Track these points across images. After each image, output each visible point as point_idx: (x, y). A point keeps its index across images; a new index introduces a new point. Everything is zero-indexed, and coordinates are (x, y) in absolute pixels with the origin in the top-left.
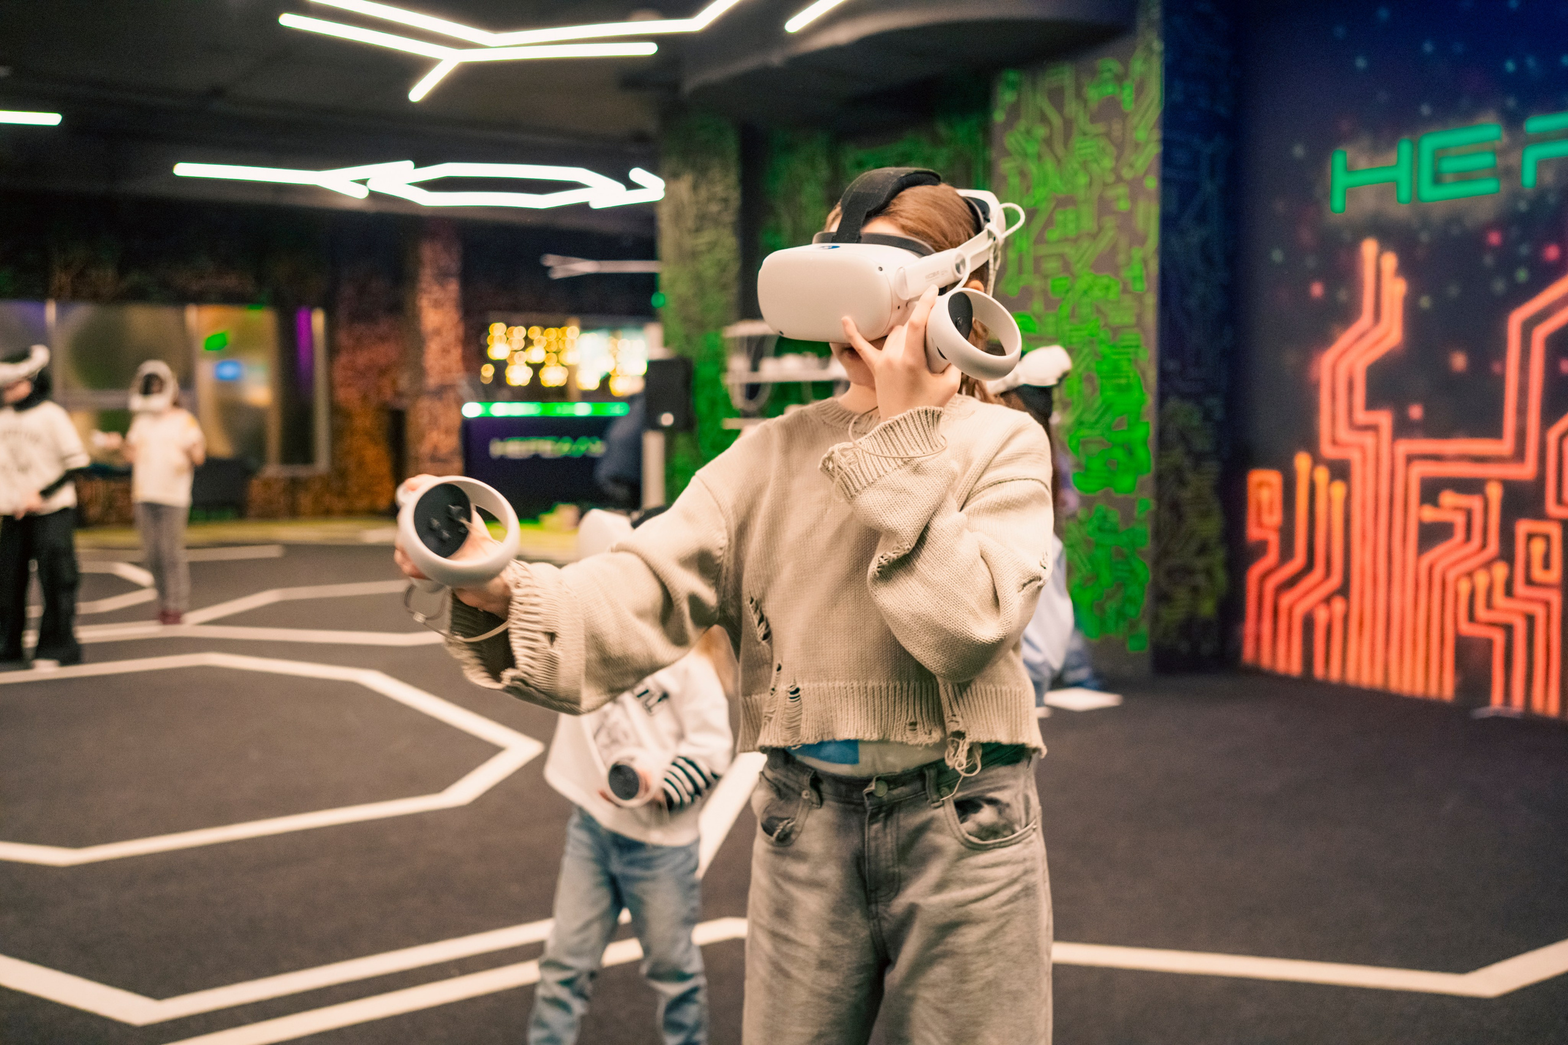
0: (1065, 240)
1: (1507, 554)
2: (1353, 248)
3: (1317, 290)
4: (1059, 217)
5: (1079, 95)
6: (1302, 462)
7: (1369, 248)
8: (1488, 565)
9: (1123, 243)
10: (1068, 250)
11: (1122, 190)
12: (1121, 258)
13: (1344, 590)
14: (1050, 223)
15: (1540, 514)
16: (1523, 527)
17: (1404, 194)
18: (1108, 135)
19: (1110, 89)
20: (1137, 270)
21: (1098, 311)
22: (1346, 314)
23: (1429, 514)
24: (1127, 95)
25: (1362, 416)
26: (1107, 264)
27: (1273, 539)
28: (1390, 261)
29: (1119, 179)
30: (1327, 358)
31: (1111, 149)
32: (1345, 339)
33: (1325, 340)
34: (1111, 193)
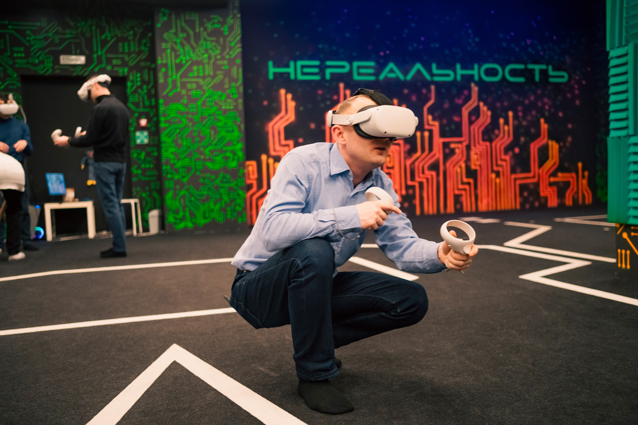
0: (198, 77)
2: (277, 91)
3: (265, 103)
4: (195, 68)
5: (202, 24)
6: (264, 157)
7: (283, 92)
9: (227, 80)
10: (201, 81)
11: (225, 62)
12: (227, 86)
14: (189, 69)
17: (292, 77)
18: (218, 42)
19: (216, 26)
20: (234, 90)
21: (216, 104)
22: (277, 111)
24: (225, 29)
25: (283, 142)
26: (218, 87)
27: (255, 183)
28: (289, 96)
29: (223, 58)
30: (271, 124)
31: (219, 48)
32: (277, 119)
33: (270, 119)
34: (219, 62)
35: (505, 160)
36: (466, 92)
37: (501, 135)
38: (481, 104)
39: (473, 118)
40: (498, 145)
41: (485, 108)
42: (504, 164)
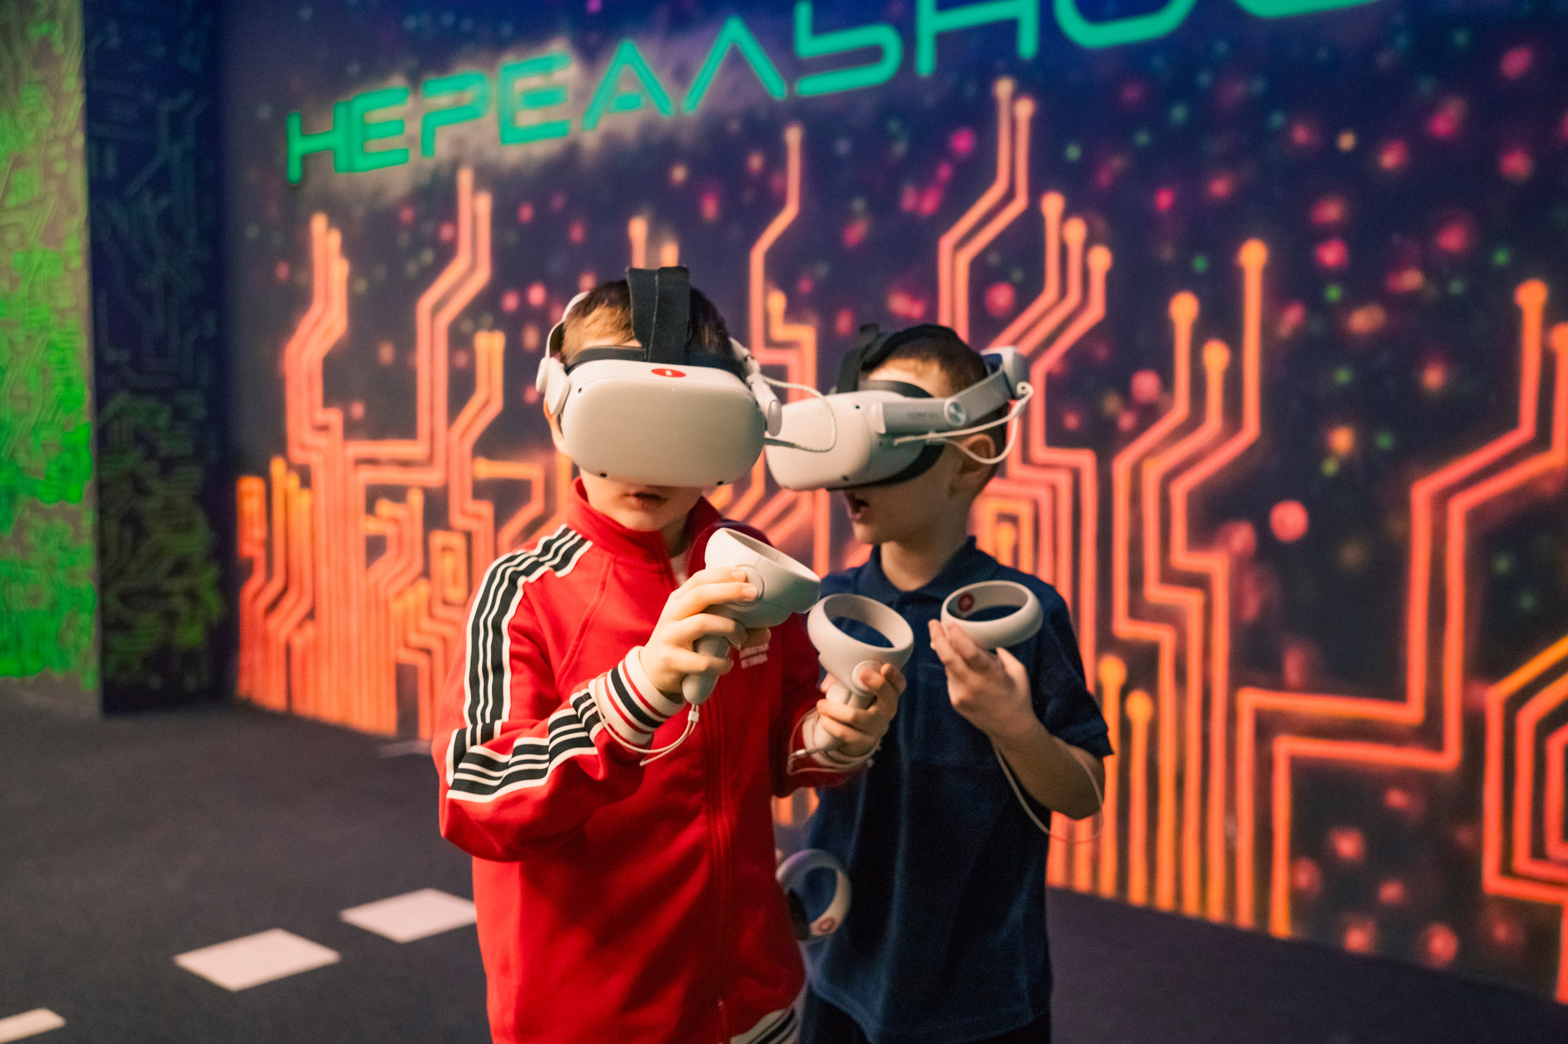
0: (21, 207)
1: (426, 573)
2: (308, 223)
3: (283, 271)
5: (23, 34)
6: (278, 467)
7: (319, 224)
8: (413, 583)
9: (63, 210)
10: (24, 219)
11: (59, 149)
13: (311, 615)
14: (10, 185)
15: (447, 527)
16: (439, 538)
17: (342, 164)
18: (46, 83)
19: (45, 28)
22: (303, 300)
23: (372, 526)
24: (58, 36)
25: (320, 415)
26: (52, 236)
27: (260, 554)
28: (335, 239)
29: (57, 136)
30: (292, 349)
31: (50, 100)
32: (304, 327)
33: (290, 328)
34: (52, 152)
35: (1199, 582)
36: (963, 142)
37: (1180, 409)
38: (1052, 204)
39: (1001, 297)
40: (1153, 473)
41: (1076, 231)
42: (1190, 601)
